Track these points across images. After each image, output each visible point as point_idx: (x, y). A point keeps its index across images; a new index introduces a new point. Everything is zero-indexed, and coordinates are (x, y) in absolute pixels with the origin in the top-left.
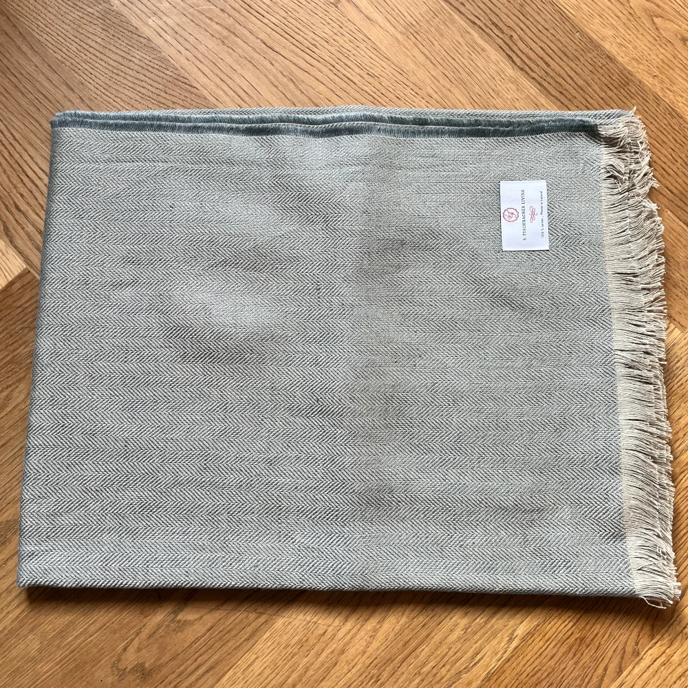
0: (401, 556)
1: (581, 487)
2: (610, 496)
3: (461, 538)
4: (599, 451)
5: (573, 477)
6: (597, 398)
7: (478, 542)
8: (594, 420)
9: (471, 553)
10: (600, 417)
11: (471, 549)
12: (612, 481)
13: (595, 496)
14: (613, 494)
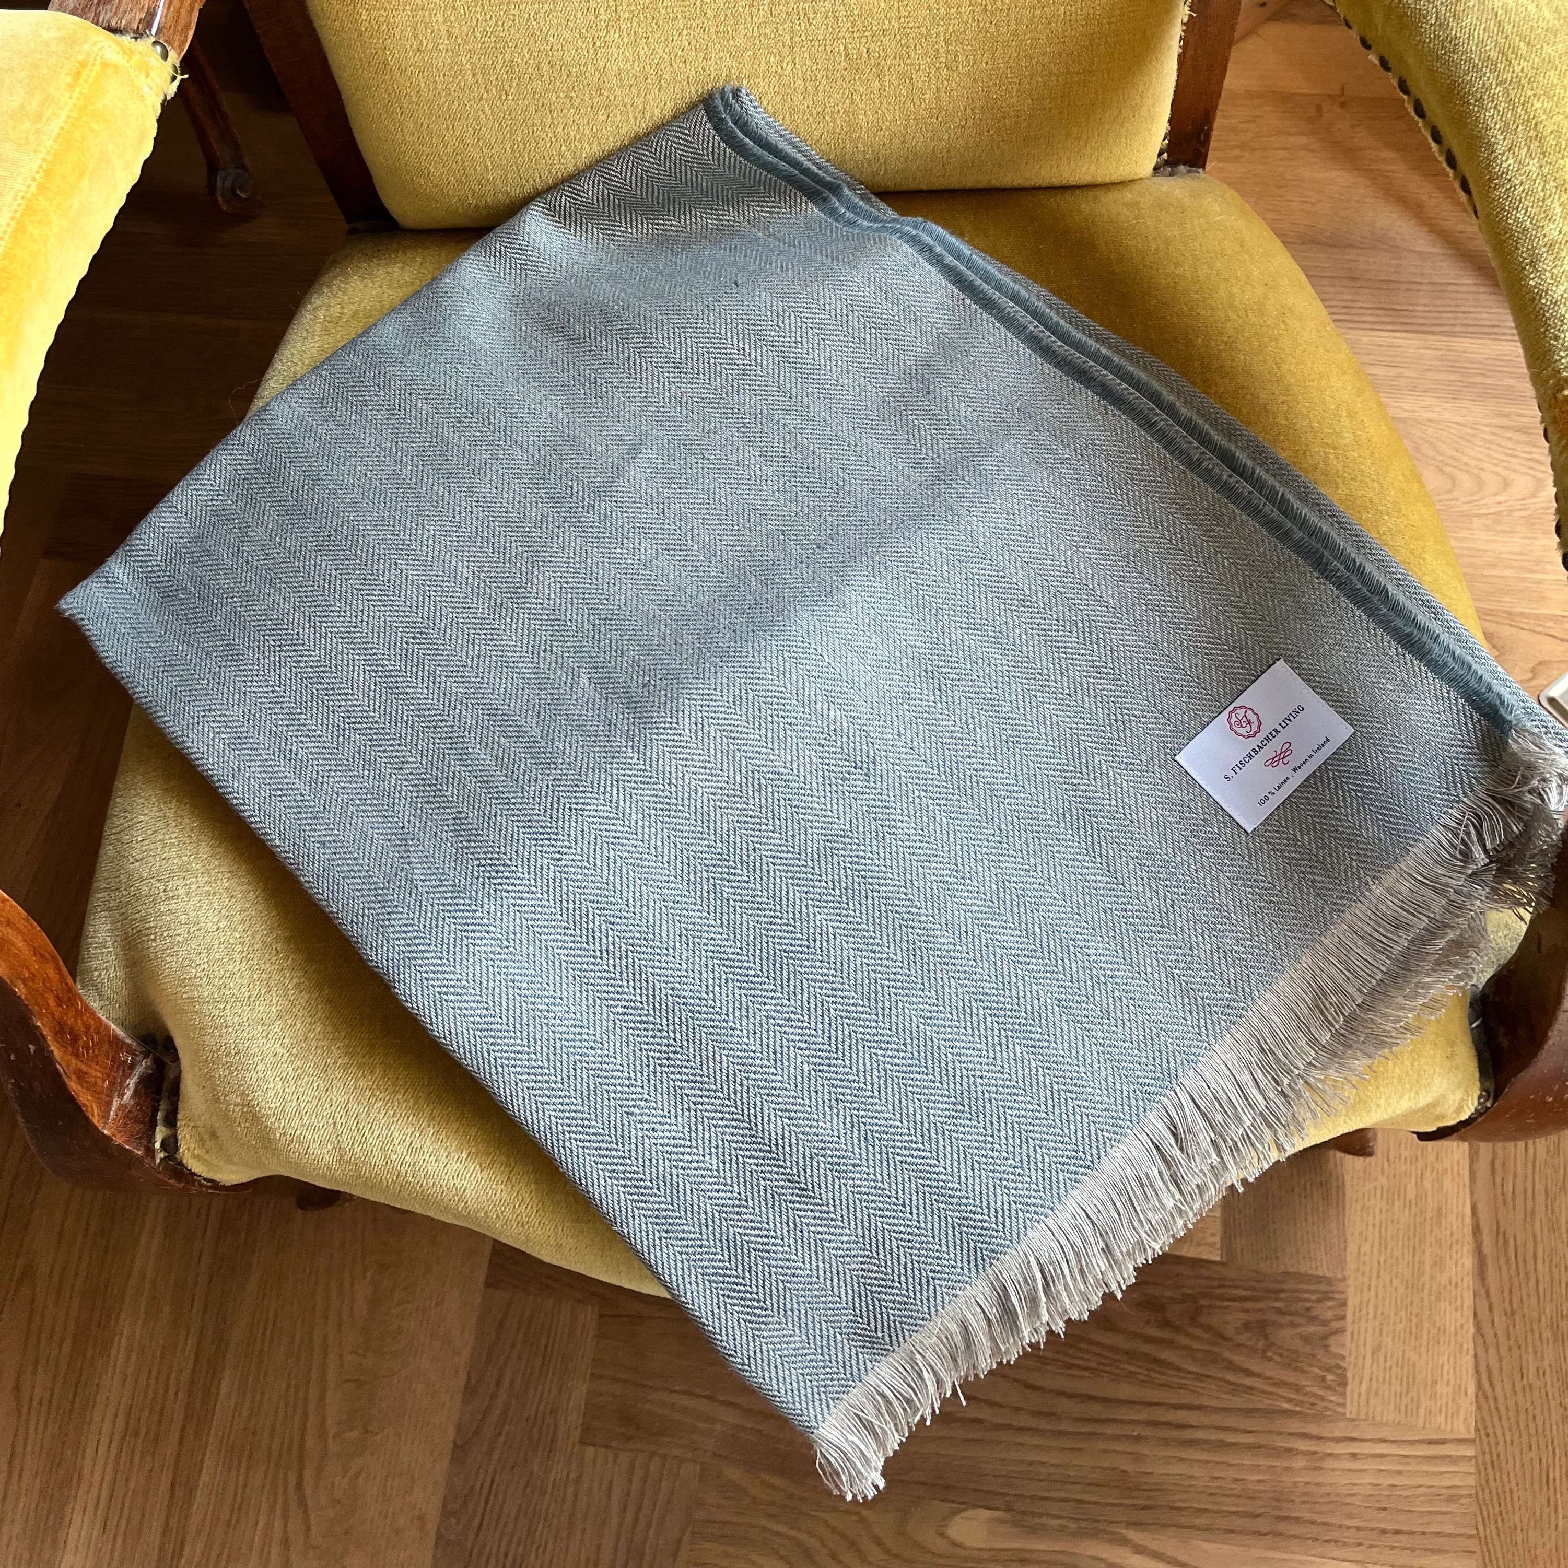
0: (525, 1033)
1: (902, 1229)
2: (931, 1288)
3: (643, 1104)
4: (988, 1208)
5: (907, 1202)
6: (1072, 1127)
7: (661, 1134)
8: (1032, 1154)
9: (634, 1140)
10: (1047, 1159)
11: (640, 1134)
12: (959, 1270)
13: (909, 1265)
14: (938, 1288)
